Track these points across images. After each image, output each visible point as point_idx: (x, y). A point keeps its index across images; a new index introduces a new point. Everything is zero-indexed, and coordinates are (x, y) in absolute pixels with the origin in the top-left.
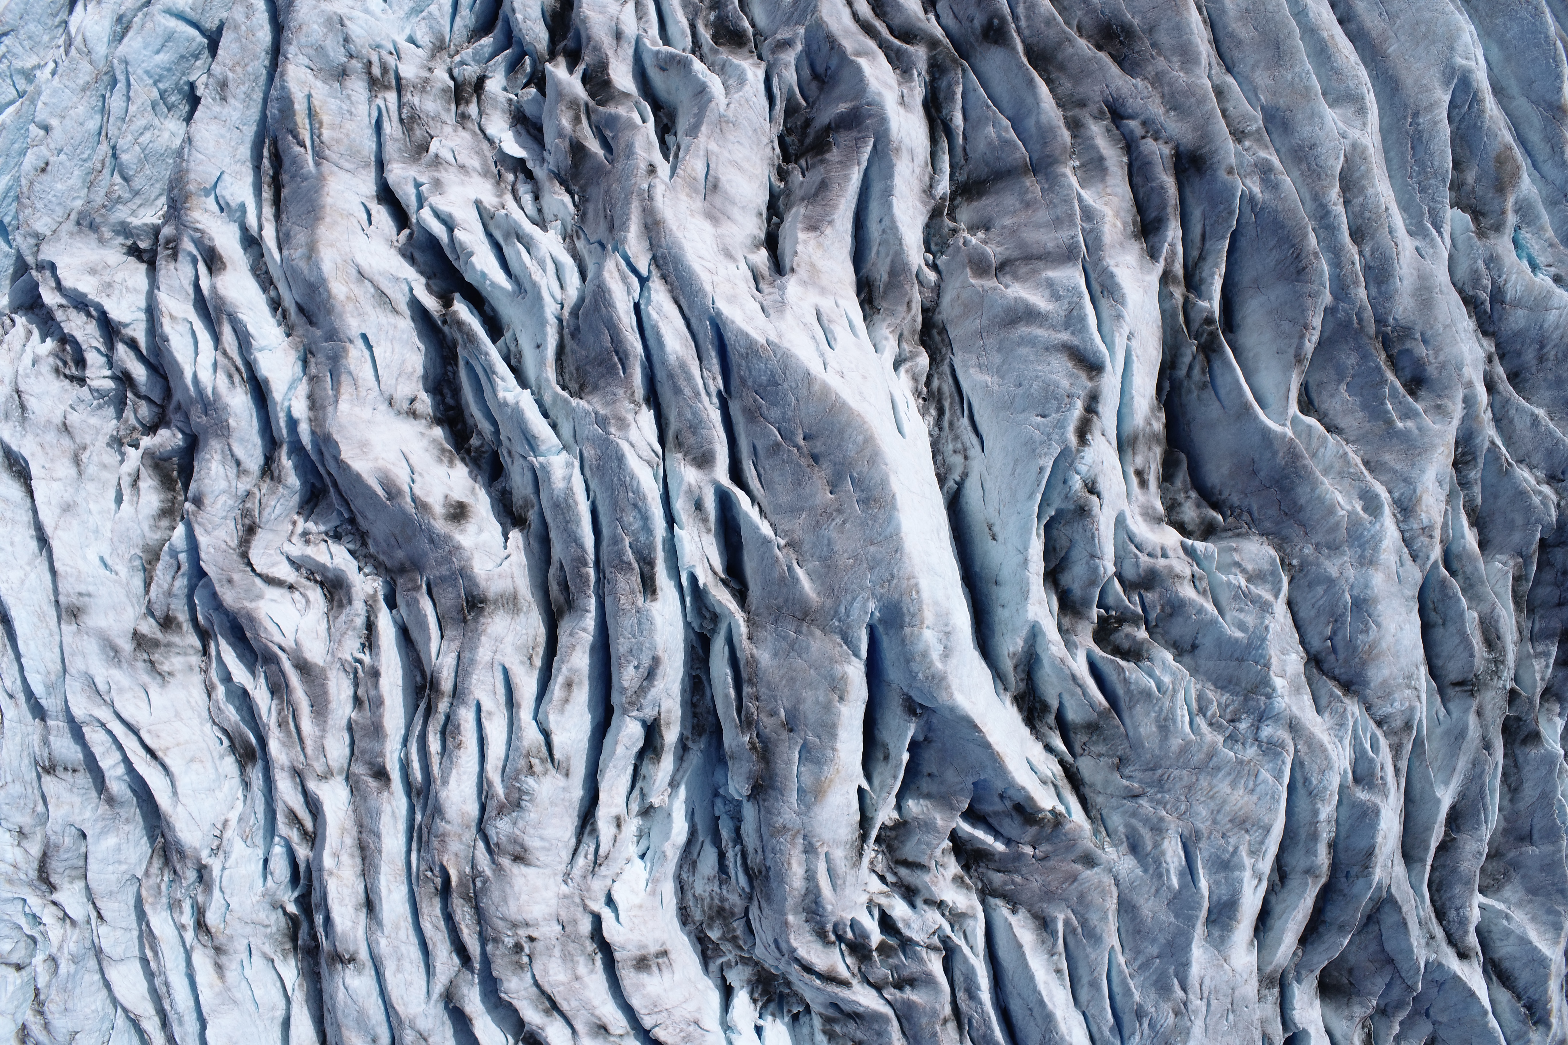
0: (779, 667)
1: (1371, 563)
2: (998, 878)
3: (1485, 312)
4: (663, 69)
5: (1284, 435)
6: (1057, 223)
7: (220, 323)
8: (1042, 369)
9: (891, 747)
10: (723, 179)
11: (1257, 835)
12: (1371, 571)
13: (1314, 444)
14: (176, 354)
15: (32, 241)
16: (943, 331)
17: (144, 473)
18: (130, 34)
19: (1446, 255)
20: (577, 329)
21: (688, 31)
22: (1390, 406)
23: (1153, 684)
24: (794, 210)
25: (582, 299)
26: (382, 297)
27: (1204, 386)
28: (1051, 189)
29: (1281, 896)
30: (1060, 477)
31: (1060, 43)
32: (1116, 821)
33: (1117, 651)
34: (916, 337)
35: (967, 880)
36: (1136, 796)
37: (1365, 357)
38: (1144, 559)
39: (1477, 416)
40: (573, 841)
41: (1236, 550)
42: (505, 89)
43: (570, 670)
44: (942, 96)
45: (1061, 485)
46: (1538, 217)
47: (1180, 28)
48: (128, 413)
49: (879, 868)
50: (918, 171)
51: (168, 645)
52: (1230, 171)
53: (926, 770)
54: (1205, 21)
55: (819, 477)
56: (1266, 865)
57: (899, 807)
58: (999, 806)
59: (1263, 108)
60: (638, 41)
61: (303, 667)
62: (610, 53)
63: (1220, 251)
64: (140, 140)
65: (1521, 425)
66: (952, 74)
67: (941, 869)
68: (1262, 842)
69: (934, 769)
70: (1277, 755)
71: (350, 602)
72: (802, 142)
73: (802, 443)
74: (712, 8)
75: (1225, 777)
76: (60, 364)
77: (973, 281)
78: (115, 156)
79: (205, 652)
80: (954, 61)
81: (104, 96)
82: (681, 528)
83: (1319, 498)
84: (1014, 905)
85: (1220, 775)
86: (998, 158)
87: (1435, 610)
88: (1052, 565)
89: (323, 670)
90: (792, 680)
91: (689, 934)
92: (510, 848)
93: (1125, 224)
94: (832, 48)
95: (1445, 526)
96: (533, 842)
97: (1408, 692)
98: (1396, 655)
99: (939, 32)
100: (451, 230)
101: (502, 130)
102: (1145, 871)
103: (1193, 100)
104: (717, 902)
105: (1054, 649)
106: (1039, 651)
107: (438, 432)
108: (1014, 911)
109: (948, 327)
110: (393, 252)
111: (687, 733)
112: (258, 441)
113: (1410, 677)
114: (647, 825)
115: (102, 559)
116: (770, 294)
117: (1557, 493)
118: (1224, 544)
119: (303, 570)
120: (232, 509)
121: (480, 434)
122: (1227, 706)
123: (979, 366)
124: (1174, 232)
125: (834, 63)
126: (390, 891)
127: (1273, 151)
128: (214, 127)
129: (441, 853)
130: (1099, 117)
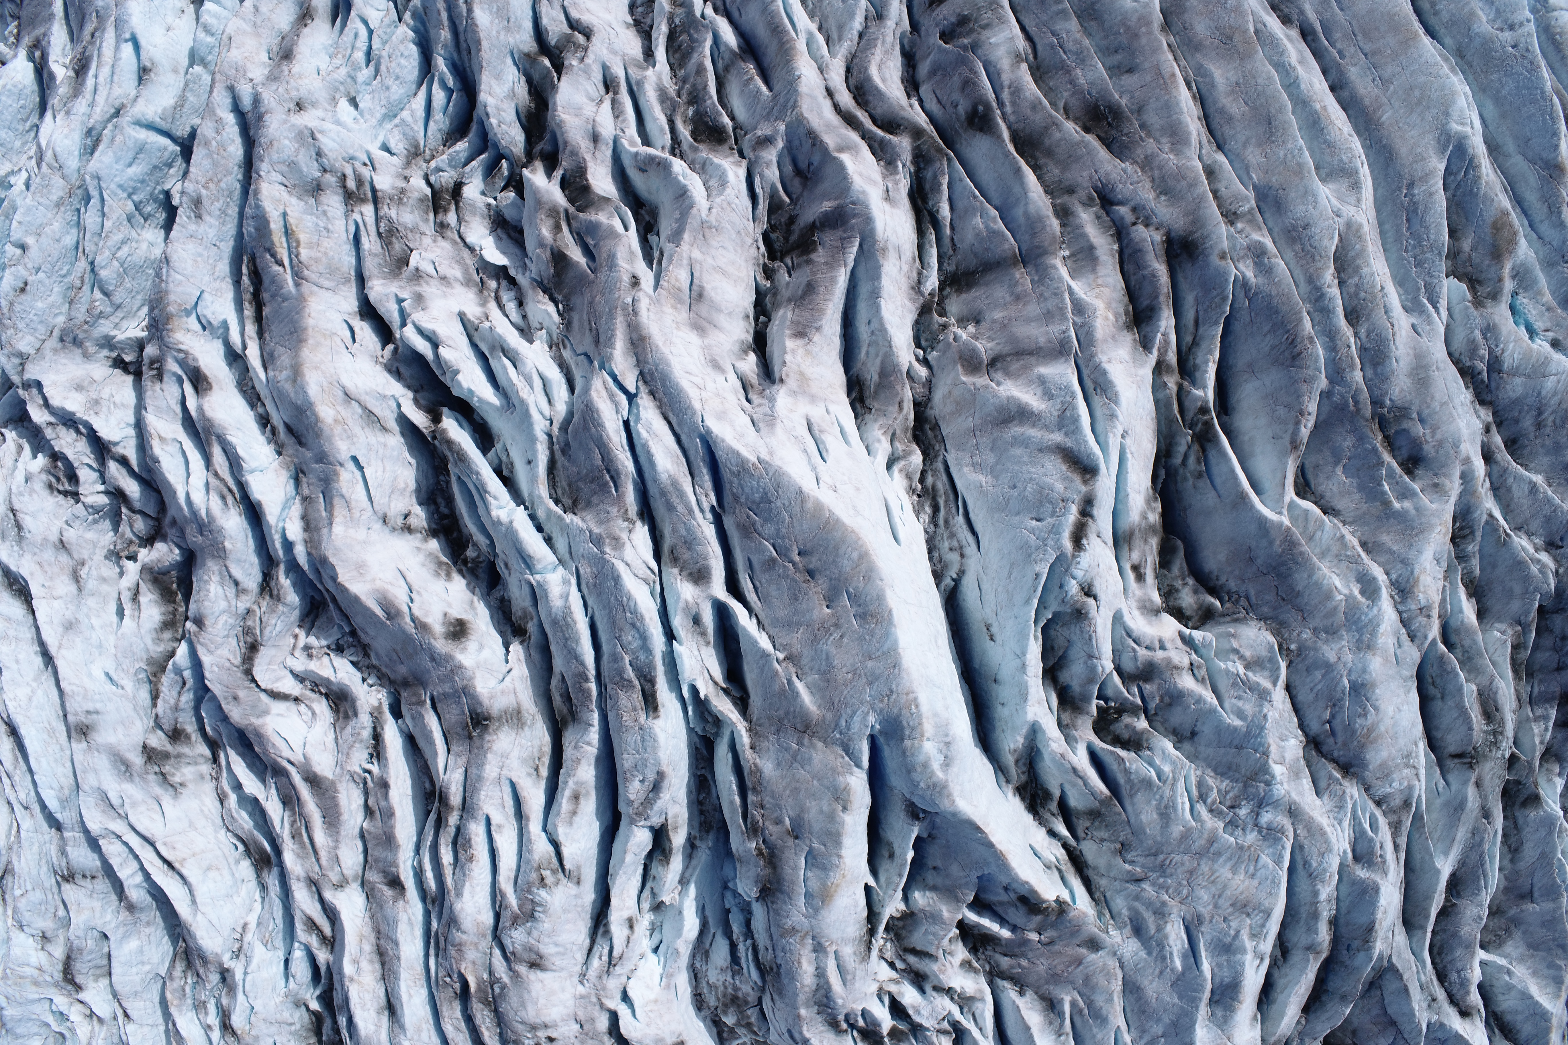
0: (783, 777)
1: (1369, 647)
2: (1005, 962)
3: (1483, 381)
4: (643, 170)
5: (1281, 524)
6: (1048, 316)
7: (210, 445)
8: (1036, 471)
9: (896, 846)
10: (708, 287)
11: (1258, 919)
12: (1369, 656)
13: (1311, 527)
14: (168, 475)
15: (16, 361)
16: (936, 427)
17: (143, 587)
18: (101, 147)
19: (1442, 330)
20: (567, 444)
21: (667, 128)
22: (1387, 487)
23: (1153, 774)
24: (781, 312)
25: (571, 414)
26: (371, 417)
27: (1200, 475)
28: (1041, 281)
29: (1283, 971)
30: (1057, 582)
31: (1046, 128)
32: (1120, 903)
33: (1118, 741)
34: (909, 435)
35: (975, 964)
36: (1139, 880)
37: (1361, 439)
38: (1142, 652)
39: (1475, 491)
40: (588, 942)
41: (1233, 636)
42: (483, 193)
43: (576, 783)
44: (927, 186)
45: (1057, 588)
46: (1535, 282)
47: (1169, 107)
48: (124, 528)
49: (888, 955)
50: (905, 268)
51: (178, 756)
52: (1223, 256)
53: (931, 863)
54: (1194, 97)
55: (815, 593)
56: (1268, 945)
57: (906, 898)
58: (1003, 897)
59: (1255, 187)
60: (616, 141)
61: (313, 780)
62: (588, 157)
63: (1213, 337)
64: (118, 255)
65: (1519, 493)
66: (938, 165)
67: (949, 957)
68: (1263, 926)
69: (939, 863)
70: (1277, 840)
71: (356, 714)
72: (786, 239)
73: (797, 558)
74: (690, 103)
75: (1225, 862)
76: (53, 480)
77: (964, 379)
78: (93, 270)
79: (215, 760)
80: (939, 150)
81: (78, 210)
82: (680, 644)
83: (1316, 583)
84: (1021, 987)
85: (1221, 860)
86: (987, 249)
87: (1433, 684)
88: (1051, 664)
89: (333, 783)
90: (796, 791)
91: (704, 1020)
92: (526, 956)
93: (1117, 316)
94: (814, 145)
95: (1443, 601)
96: (547, 949)
97: (1406, 771)
98: (1395, 737)
99: (922, 119)
100: (435, 345)
101: (482, 237)
102: (1149, 953)
103: (1184, 183)
104: (730, 990)
105: (1054, 746)
106: (1040, 746)
107: (434, 545)
108: (1021, 993)
109: (941, 423)
110: (379, 368)
111: (695, 833)
112: (255, 560)
113: (1408, 756)
114: (659, 919)
115: (107, 674)
116: (760, 405)
117: (1556, 560)
118: (1221, 629)
119: (308, 683)
120: (233, 627)
121: (475, 545)
122: (1227, 793)
123: (973, 465)
124: (1166, 321)
125: (816, 159)
126: (410, 996)
127: (1266, 232)
128: (191, 247)
129: (458, 961)
130: (1088, 203)
